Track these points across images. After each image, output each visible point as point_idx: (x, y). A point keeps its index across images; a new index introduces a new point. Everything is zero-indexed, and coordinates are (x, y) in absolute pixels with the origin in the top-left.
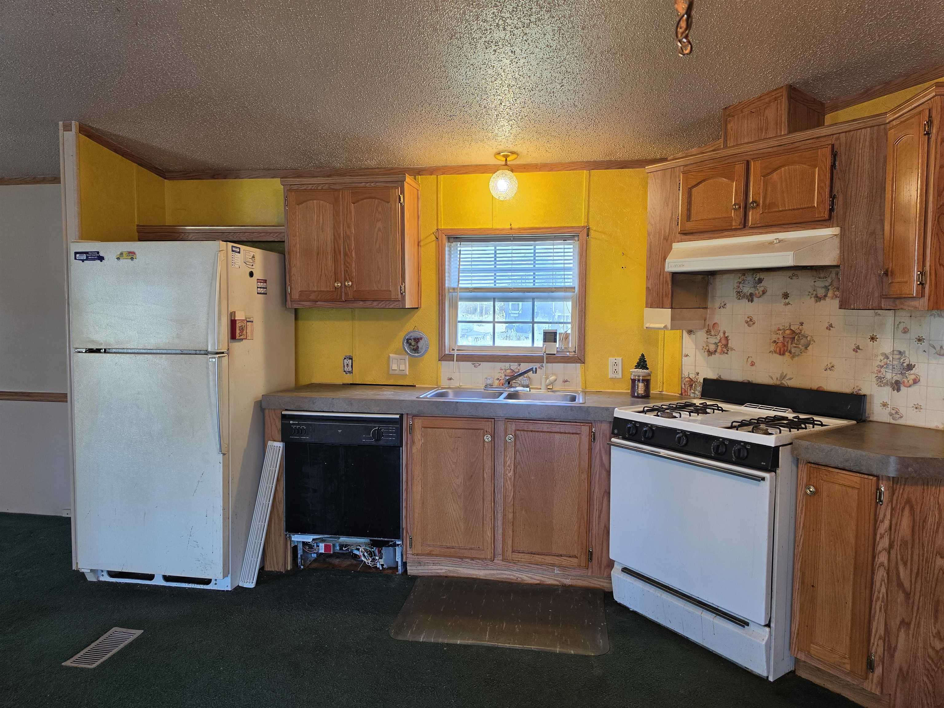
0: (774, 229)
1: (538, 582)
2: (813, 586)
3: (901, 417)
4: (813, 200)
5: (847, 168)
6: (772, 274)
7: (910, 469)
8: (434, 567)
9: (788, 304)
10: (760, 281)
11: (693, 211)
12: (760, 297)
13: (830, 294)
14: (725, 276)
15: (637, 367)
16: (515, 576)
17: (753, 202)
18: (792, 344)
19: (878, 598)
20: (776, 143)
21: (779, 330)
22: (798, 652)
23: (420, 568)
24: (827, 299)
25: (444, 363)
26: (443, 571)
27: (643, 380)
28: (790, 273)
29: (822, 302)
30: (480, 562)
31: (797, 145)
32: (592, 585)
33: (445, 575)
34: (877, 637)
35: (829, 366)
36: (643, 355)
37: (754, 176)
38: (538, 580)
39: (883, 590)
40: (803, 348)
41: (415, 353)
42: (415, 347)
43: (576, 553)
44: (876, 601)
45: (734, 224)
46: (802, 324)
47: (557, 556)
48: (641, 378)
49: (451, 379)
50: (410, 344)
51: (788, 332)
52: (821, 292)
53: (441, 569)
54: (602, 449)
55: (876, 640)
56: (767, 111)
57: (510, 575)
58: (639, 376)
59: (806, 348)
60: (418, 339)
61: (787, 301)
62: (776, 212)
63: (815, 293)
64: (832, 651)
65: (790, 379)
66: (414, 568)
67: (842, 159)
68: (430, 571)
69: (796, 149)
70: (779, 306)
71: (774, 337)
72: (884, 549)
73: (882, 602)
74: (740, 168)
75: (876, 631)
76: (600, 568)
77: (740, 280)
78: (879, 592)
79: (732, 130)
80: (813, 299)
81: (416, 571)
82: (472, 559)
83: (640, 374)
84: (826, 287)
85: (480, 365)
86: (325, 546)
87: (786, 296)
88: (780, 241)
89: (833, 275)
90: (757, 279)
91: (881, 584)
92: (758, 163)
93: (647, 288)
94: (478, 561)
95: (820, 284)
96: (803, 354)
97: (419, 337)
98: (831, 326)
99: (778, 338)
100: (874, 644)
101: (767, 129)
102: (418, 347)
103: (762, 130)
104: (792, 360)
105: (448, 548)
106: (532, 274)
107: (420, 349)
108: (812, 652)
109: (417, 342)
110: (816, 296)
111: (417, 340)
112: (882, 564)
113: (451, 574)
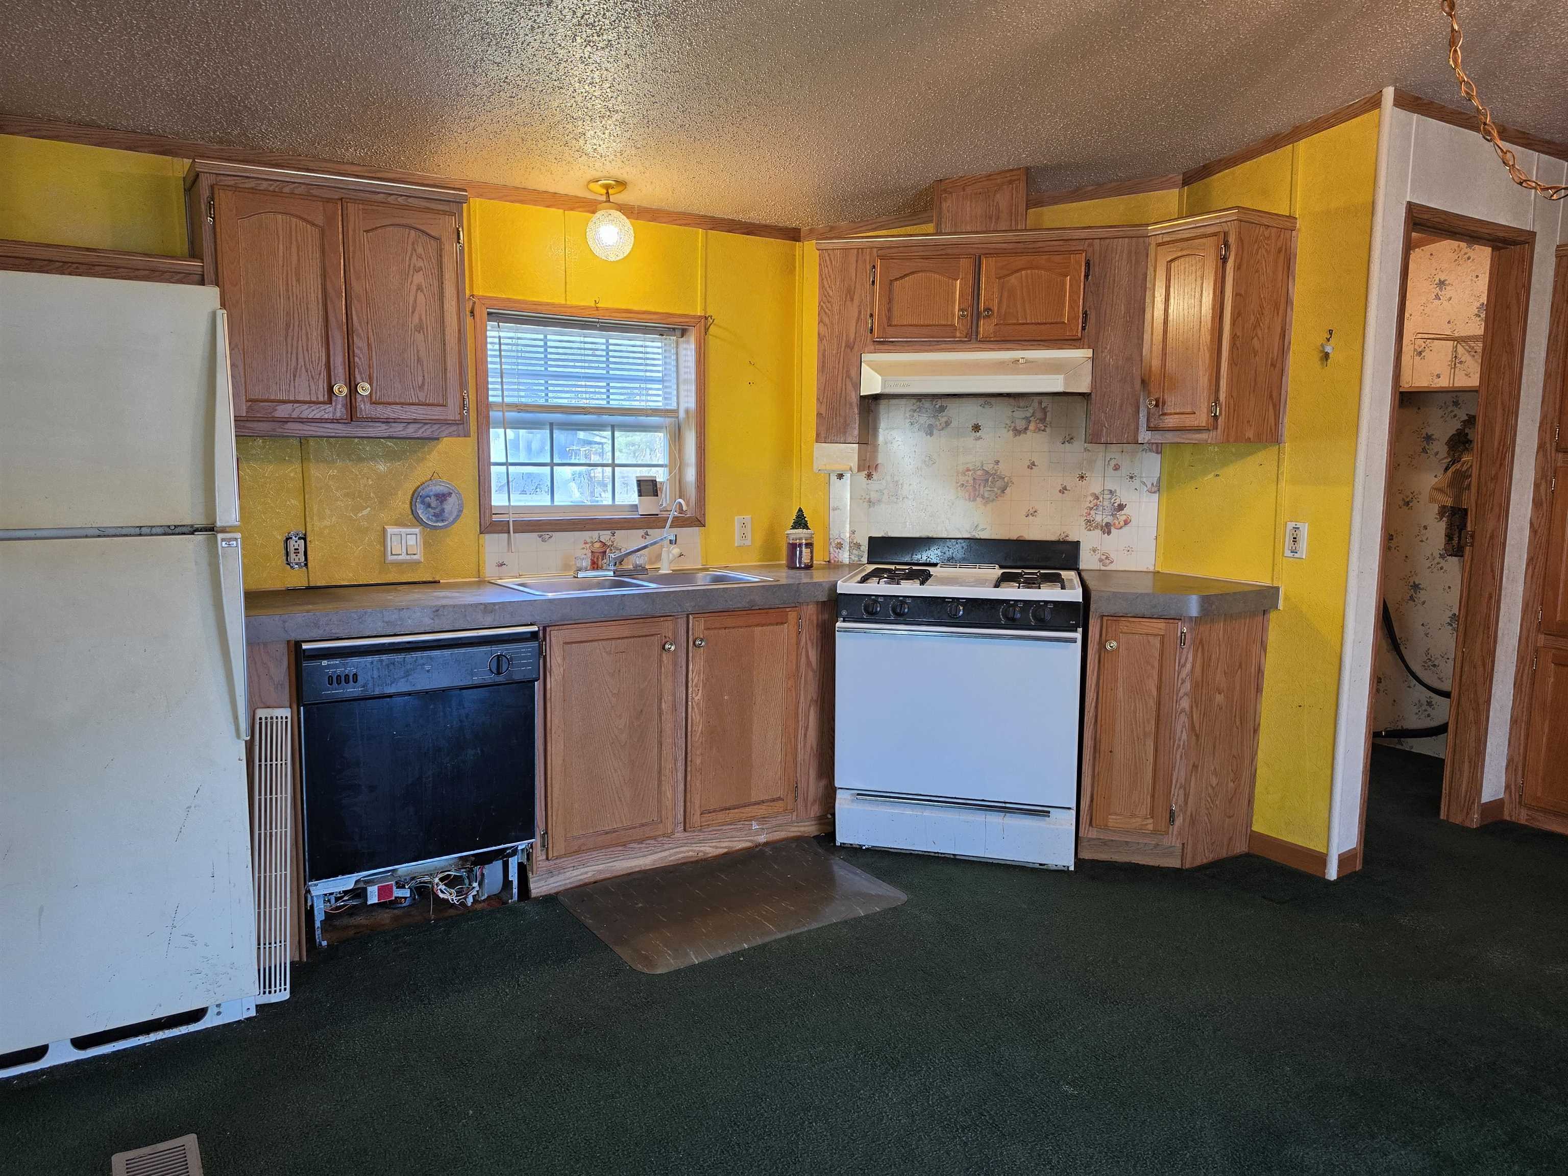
0: (1008, 345)
1: (726, 850)
2: (1111, 752)
3: (1112, 562)
4: (1062, 315)
5: (1102, 282)
6: (957, 400)
7: (1214, 607)
8: (576, 873)
9: (980, 438)
10: (942, 409)
11: (896, 312)
12: (943, 429)
13: (1032, 426)
14: (893, 402)
15: (794, 528)
16: (694, 851)
17: (988, 309)
18: (985, 487)
19: (1179, 746)
20: (1014, 239)
21: (968, 470)
22: (1088, 831)
23: (552, 880)
24: (1028, 432)
25: (487, 536)
26: (590, 874)
27: (807, 545)
28: (981, 401)
29: (1023, 436)
30: (652, 842)
31: (1040, 244)
32: (792, 834)
33: (592, 880)
34: (1178, 785)
35: (1032, 511)
36: (800, 510)
37: (987, 277)
38: (725, 847)
39: (1184, 736)
40: (999, 492)
41: (437, 521)
42: (437, 511)
43: (780, 793)
44: (1176, 751)
45: (958, 334)
46: (997, 462)
47: (759, 804)
48: (804, 541)
49: (502, 565)
50: (429, 506)
51: (979, 473)
52: (1021, 424)
53: (586, 873)
54: (808, 642)
55: (1177, 790)
56: (998, 196)
57: (688, 851)
58: (800, 539)
59: (1003, 491)
60: (444, 495)
61: (978, 434)
62: (1014, 324)
63: (1013, 425)
64: (1133, 816)
65: (983, 530)
66: (542, 883)
67: (1096, 270)
68: (568, 881)
69: (1038, 250)
70: (969, 440)
71: (962, 479)
72: (1186, 694)
73: (1183, 749)
74: (965, 264)
75: (1177, 781)
76: (806, 806)
77: (915, 408)
78: (1180, 740)
79: (948, 211)
80: (1011, 432)
81: (544, 888)
82: (641, 841)
83: (802, 536)
84: (1026, 418)
85: (551, 537)
86: (380, 889)
87: (977, 428)
88: (1027, 361)
89: (1036, 404)
90: (937, 406)
91: (1182, 731)
92: (992, 261)
93: (819, 415)
94: (648, 842)
95: (1020, 414)
96: (1000, 498)
97: (446, 491)
98: (1033, 464)
99: (967, 481)
100: (1174, 795)
101: (998, 218)
102: (443, 510)
103: (991, 218)
104: (985, 506)
105: (607, 833)
106: (605, 384)
107: (446, 514)
108: (1110, 824)
109: (442, 502)
110: (1015, 429)
111: (442, 497)
112: (1183, 710)
113: (602, 876)
